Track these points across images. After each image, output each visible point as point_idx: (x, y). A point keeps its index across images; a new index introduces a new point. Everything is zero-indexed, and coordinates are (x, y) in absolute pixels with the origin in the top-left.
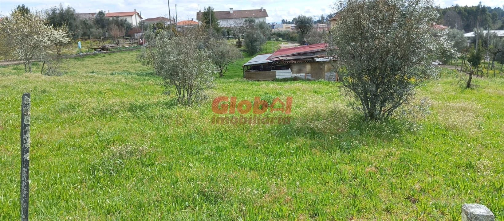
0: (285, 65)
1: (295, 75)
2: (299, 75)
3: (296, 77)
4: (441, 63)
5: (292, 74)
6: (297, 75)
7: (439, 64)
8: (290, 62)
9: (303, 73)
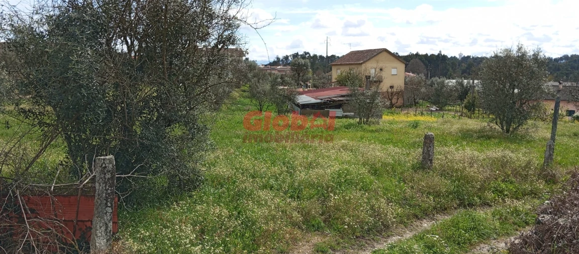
0: (338, 105)
1: (346, 114)
2: (350, 114)
3: (346, 115)
4: (438, 109)
5: (344, 112)
6: (348, 114)
7: (437, 110)
8: (342, 102)
9: (353, 112)
